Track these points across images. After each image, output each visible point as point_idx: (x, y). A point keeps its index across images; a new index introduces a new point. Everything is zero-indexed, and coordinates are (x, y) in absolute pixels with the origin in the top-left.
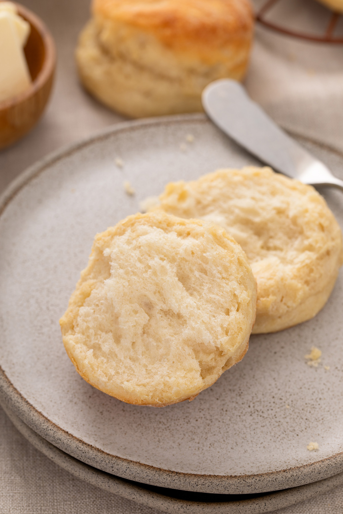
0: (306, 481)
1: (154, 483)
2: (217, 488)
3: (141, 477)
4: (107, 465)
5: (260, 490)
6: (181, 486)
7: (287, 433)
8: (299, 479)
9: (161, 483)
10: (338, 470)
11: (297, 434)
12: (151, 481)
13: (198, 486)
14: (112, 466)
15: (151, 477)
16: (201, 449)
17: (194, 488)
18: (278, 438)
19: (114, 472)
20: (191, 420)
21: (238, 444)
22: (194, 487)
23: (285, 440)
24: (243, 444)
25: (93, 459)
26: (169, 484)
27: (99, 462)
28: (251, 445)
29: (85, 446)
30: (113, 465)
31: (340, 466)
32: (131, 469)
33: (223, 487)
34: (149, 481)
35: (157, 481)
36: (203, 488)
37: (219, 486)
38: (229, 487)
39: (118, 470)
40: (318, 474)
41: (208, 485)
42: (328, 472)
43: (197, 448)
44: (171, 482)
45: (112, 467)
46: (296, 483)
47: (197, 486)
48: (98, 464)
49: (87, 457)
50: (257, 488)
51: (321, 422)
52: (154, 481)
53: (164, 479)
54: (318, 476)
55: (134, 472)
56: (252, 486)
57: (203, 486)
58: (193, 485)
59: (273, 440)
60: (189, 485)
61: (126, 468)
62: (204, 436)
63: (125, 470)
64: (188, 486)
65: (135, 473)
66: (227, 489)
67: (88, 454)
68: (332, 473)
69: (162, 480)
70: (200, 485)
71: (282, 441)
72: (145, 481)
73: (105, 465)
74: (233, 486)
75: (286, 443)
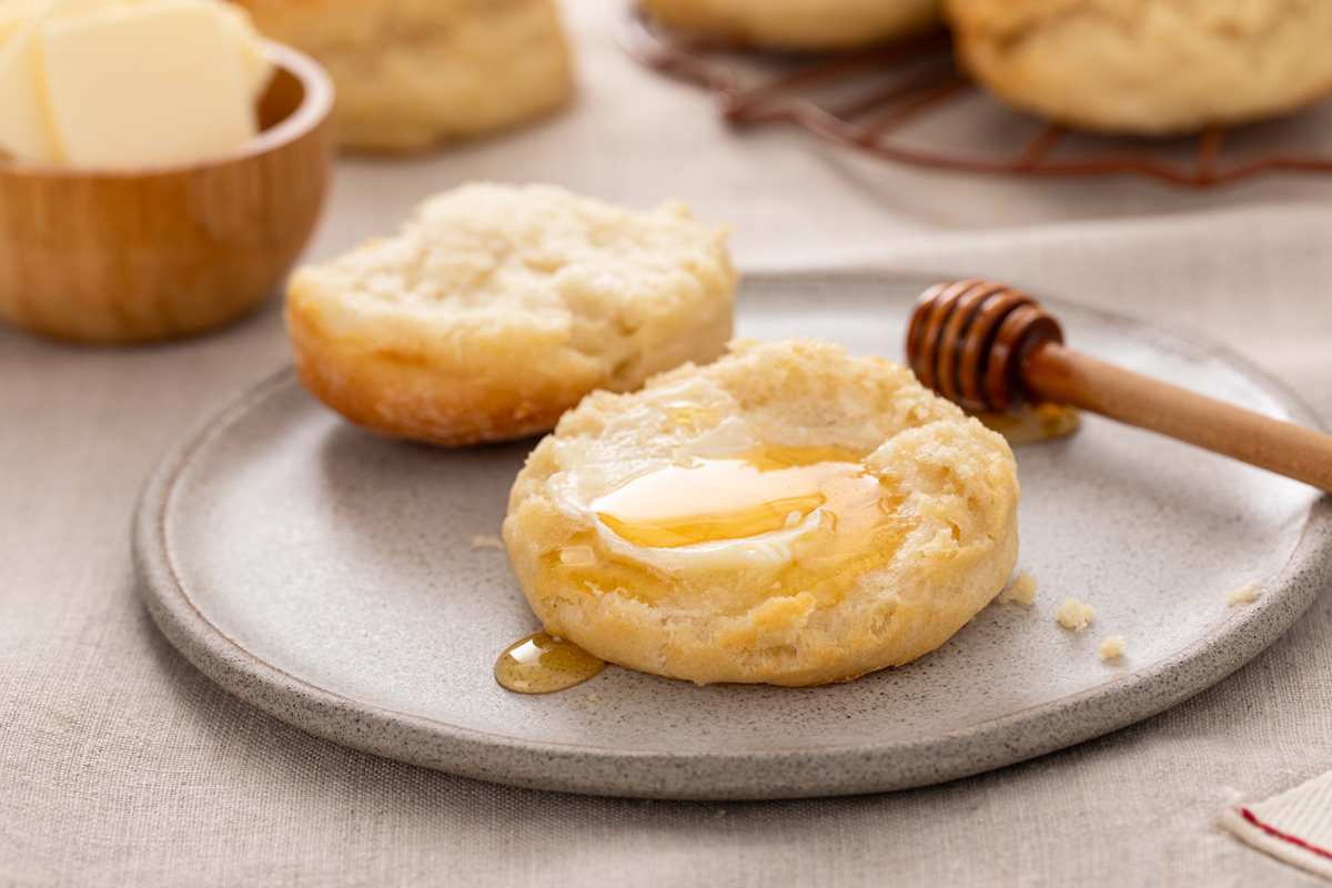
0: (831, 775)
2: (598, 768)
5: (708, 780)
6: (514, 763)
7: (822, 711)
8: (812, 764)
10: (920, 763)
11: (848, 715)
13: (554, 761)
16: (595, 724)
19: (360, 733)
23: (813, 723)
24: (704, 721)
26: (484, 756)
28: (725, 724)
31: (928, 753)
33: (613, 766)
35: (456, 750)
36: (564, 768)
38: (628, 766)
40: (864, 761)
43: (587, 722)
46: (804, 773)
48: (327, 719)
50: (699, 773)
54: (865, 768)
56: (688, 767)
57: (565, 761)
59: (782, 719)
62: (614, 703)
64: (530, 761)
66: (623, 772)
68: (904, 765)
71: (804, 723)
74: (639, 764)
75: (812, 727)
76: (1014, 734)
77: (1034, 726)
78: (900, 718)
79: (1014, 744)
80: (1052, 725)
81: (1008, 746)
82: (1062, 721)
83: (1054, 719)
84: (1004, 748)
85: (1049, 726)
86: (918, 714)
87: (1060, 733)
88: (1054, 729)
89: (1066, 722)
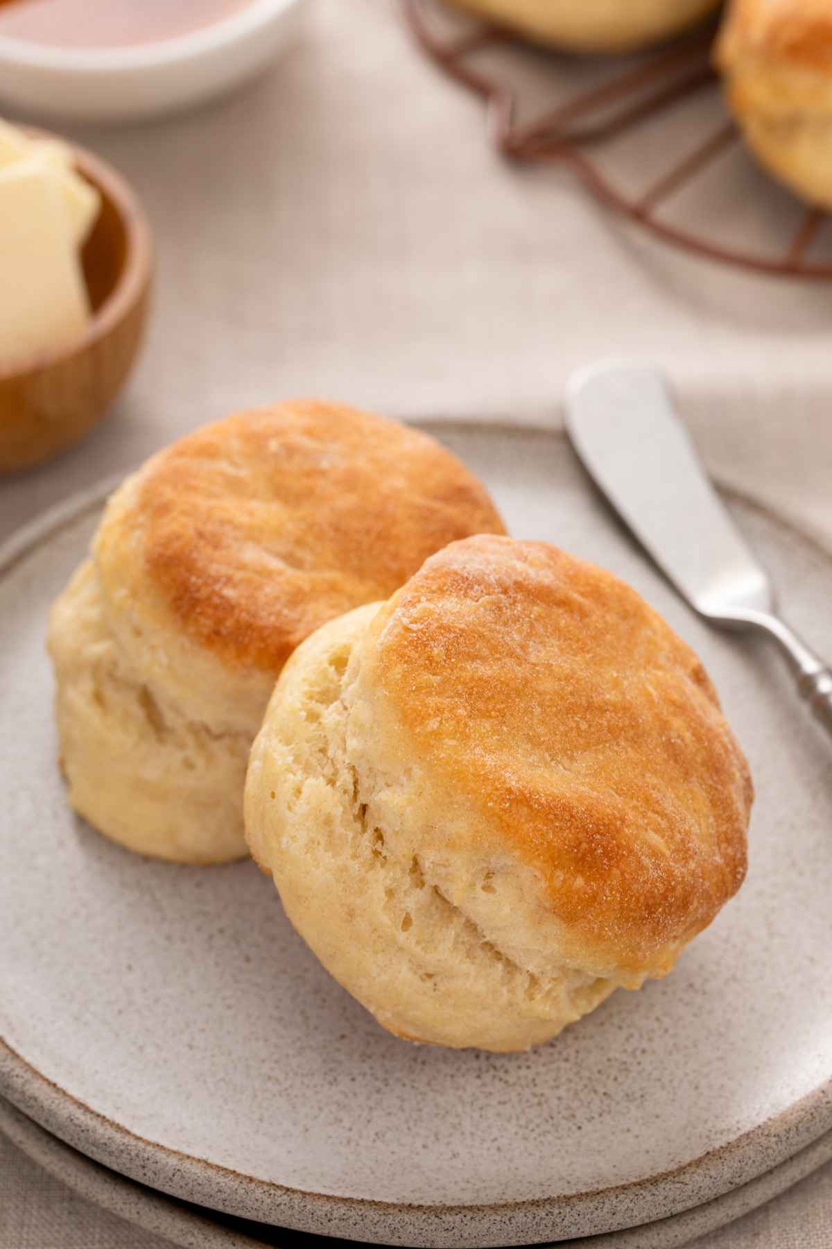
0: (581, 1230)
1: (234, 1209)
2: (373, 1230)
3: (205, 1194)
4: (133, 1161)
5: (474, 1241)
6: (294, 1221)
7: (555, 1121)
8: (566, 1222)
9: (250, 1209)
10: (658, 1211)
11: (579, 1124)
12: (227, 1203)
13: (332, 1222)
14: (142, 1163)
15: (227, 1194)
16: (353, 1144)
17: (323, 1227)
18: (533, 1130)
19: (146, 1178)
20: (340, 1078)
21: (440, 1137)
22: (322, 1223)
23: (549, 1137)
24: (451, 1139)
25: (104, 1146)
26: (267, 1213)
27: (116, 1153)
28: (469, 1142)
29: (89, 1116)
30: (146, 1162)
31: (664, 1202)
32: (184, 1174)
33: (387, 1229)
34: (224, 1204)
35: (241, 1205)
36: (342, 1228)
37: (378, 1224)
38: (401, 1230)
39: (156, 1174)
40: (610, 1215)
41: (354, 1222)
42: (635, 1213)
43: (345, 1142)
44: (271, 1209)
45: (144, 1167)
46: (558, 1231)
47: (329, 1221)
48: (113, 1158)
49: (90, 1141)
50: (466, 1235)
51: (637, 1102)
52: (233, 1205)
53: (255, 1202)
54: (611, 1221)
55: (190, 1181)
56: (455, 1230)
57: (343, 1223)
58: (320, 1219)
59: (520, 1134)
60: (312, 1218)
61: (174, 1171)
62: (365, 1114)
63: (171, 1175)
64: (310, 1221)
65: (191, 1183)
66: (397, 1234)
67: (92, 1134)
68: (644, 1215)
69: (251, 1203)
70: (337, 1221)
71: (542, 1139)
72: (214, 1204)
73: (128, 1160)
74: (411, 1228)
75: (549, 1143)
76: (737, 1172)
77: (754, 1161)
78: (625, 1127)
79: (737, 1180)
80: (768, 1157)
81: (732, 1183)
82: (777, 1151)
83: (770, 1151)
84: (729, 1185)
85: (766, 1158)
86: (640, 1121)
87: (774, 1161)
88: (770, 1160)
89: (780, 1152)
